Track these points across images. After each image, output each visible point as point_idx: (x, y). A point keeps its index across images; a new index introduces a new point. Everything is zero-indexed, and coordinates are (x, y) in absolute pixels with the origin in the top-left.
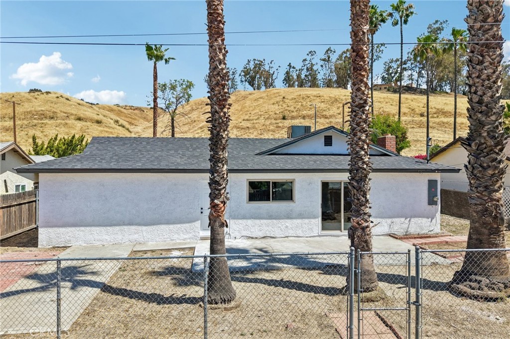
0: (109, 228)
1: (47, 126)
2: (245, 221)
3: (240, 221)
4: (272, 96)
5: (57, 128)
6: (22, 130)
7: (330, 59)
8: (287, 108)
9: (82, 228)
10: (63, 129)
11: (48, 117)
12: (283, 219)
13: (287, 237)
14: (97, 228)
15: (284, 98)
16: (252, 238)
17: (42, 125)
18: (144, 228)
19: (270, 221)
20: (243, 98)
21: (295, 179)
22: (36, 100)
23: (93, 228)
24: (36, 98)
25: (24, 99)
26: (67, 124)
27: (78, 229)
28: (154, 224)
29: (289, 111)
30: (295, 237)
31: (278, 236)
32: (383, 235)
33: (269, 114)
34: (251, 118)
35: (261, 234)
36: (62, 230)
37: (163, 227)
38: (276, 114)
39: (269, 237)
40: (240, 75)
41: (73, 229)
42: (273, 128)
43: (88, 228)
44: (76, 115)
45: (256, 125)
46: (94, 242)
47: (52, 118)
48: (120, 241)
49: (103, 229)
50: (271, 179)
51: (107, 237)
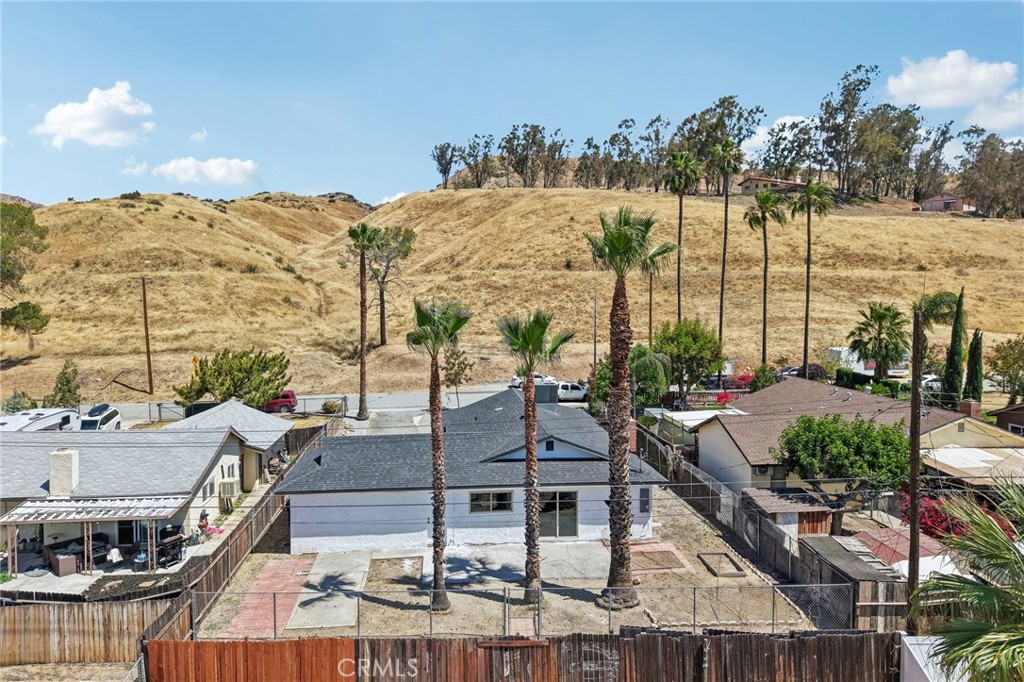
0: (349, 537)
1: (170, 283)
2: (467, 529)
3: (463, 529)
5: (188, 287)
6: (131, 292)
7: (660, 136)
8: (575, 243)
9: (327, 538)
10: (197, 288)
11: (168, 263)
12: (502, 527)
13: (506, 543)
14: (339, 537)
15: (572, 219)
16: (473, 546)
17: (163, 282)
18: (379, 537)
19: (490, 529)
21: (512, 490)
22: (140, 226)
23: (336, 538)
24: (141, 222)
25: (120, 223)
26: (202, 278)
27: (323, 538)
28: (387, 533)
29: (578, 250)
30: (513, 543)
31: (497, 542)
33: (543, 255)
34: (513, 262)
35: (482, 541)
36: (310, 539)
37: (395, 535)
38: (555, 255)
41: (319, 538)
42: (547, 287)
44: (213, 256)
45: (519, 281)
46: (337, 549)
47: (175, 264)
48: (359, 548)
49: (344, 538)
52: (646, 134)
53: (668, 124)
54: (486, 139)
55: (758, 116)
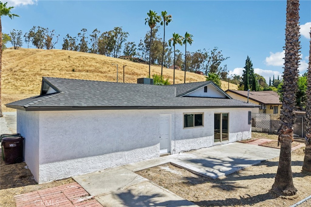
0: (101, 156)
2: (182, 140)
3: (180, 141)
4: (59, 55)
7: (97, 36)
8: (74, 64)
9: (80, 160)
12: (199, 137)
13: (200, 148)
14: (92, 158)
15: (69, 57)
16: (185, 151)
18: (126, 153)
19: (193, 139)
20: (31, 53)
21: (204, 112)
23: (89, 158)
27: (76, 160)
28: (133, 149)
29: (76, 66)
30: (204, 148)
31: (197, 148)
32: (234, 142)
33: (61, 67)
34: (47, 68)
35: (189, 149)
36: (62, 163)
37: (138, 150)
38: (66, 67)
39: (193, 149)
40: (25, 36)
41: (72, 161)
42: (68, 76)
43: (85, 159)
46: (90, 170)
48: (110, 166)
49: (96, 158)
50: (194, 113)
51: (100, 164)
52: (92, 34)
53: (99, 32)
54: (18, 32)
55: (127, 35)
